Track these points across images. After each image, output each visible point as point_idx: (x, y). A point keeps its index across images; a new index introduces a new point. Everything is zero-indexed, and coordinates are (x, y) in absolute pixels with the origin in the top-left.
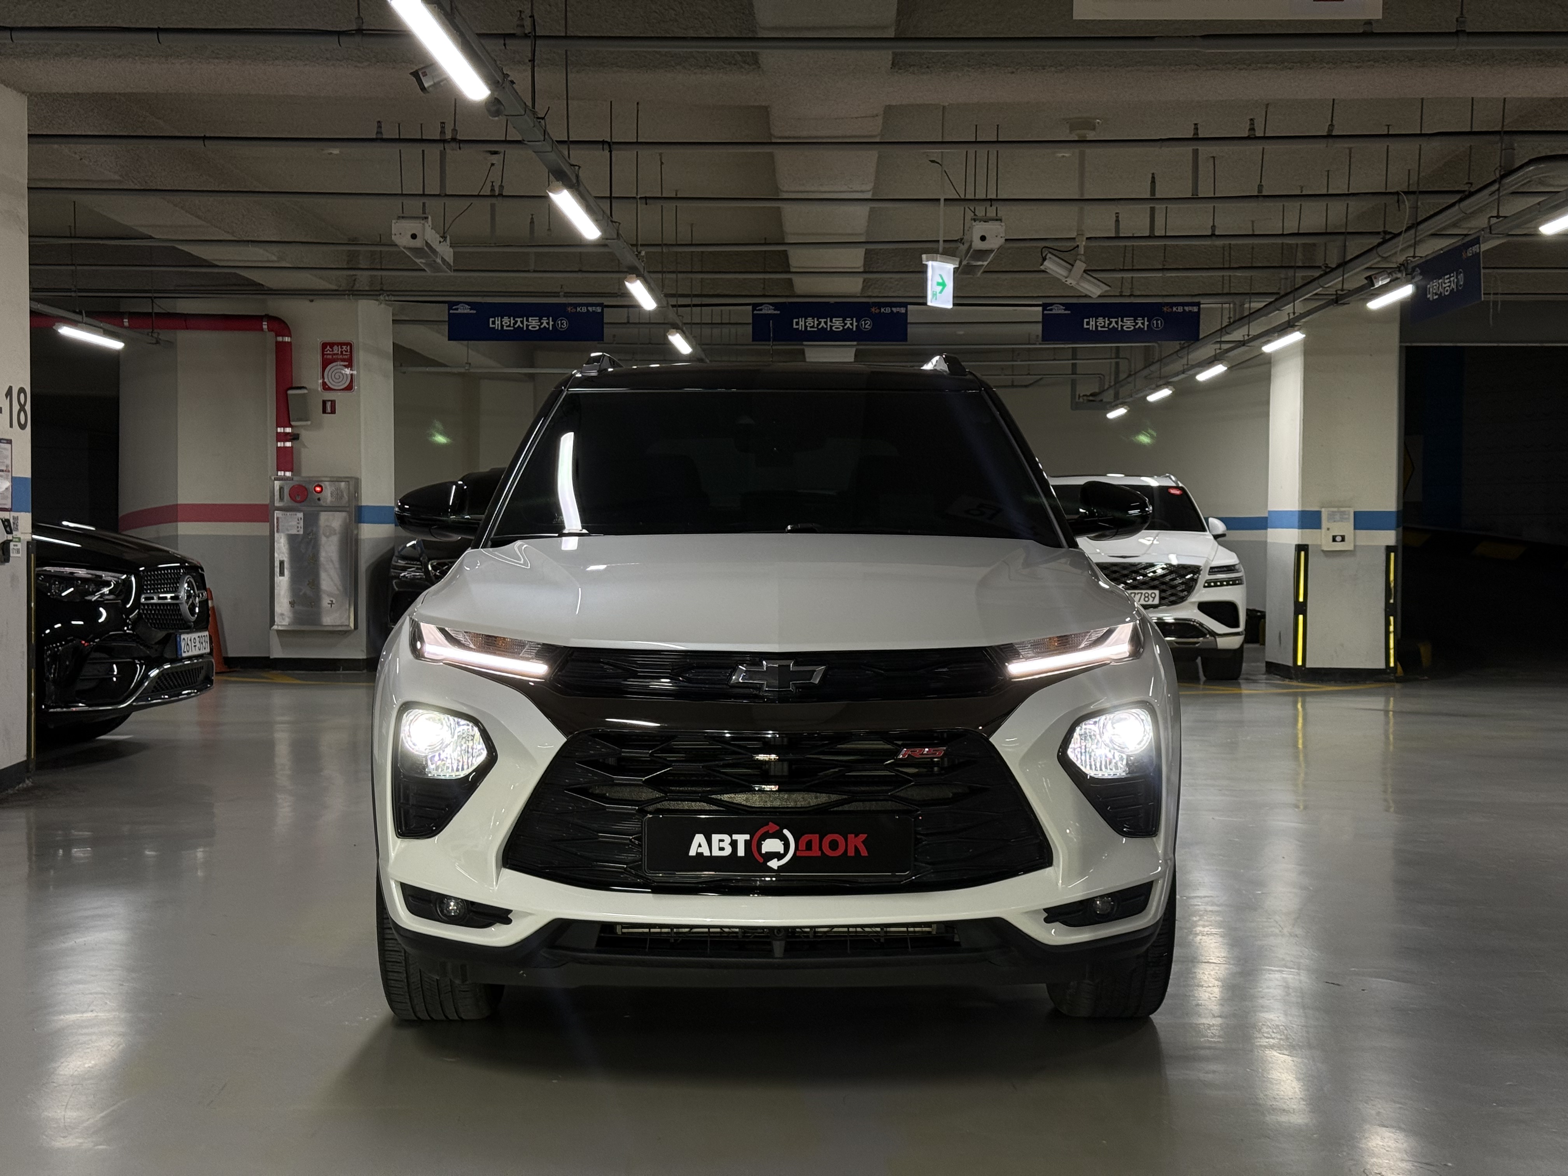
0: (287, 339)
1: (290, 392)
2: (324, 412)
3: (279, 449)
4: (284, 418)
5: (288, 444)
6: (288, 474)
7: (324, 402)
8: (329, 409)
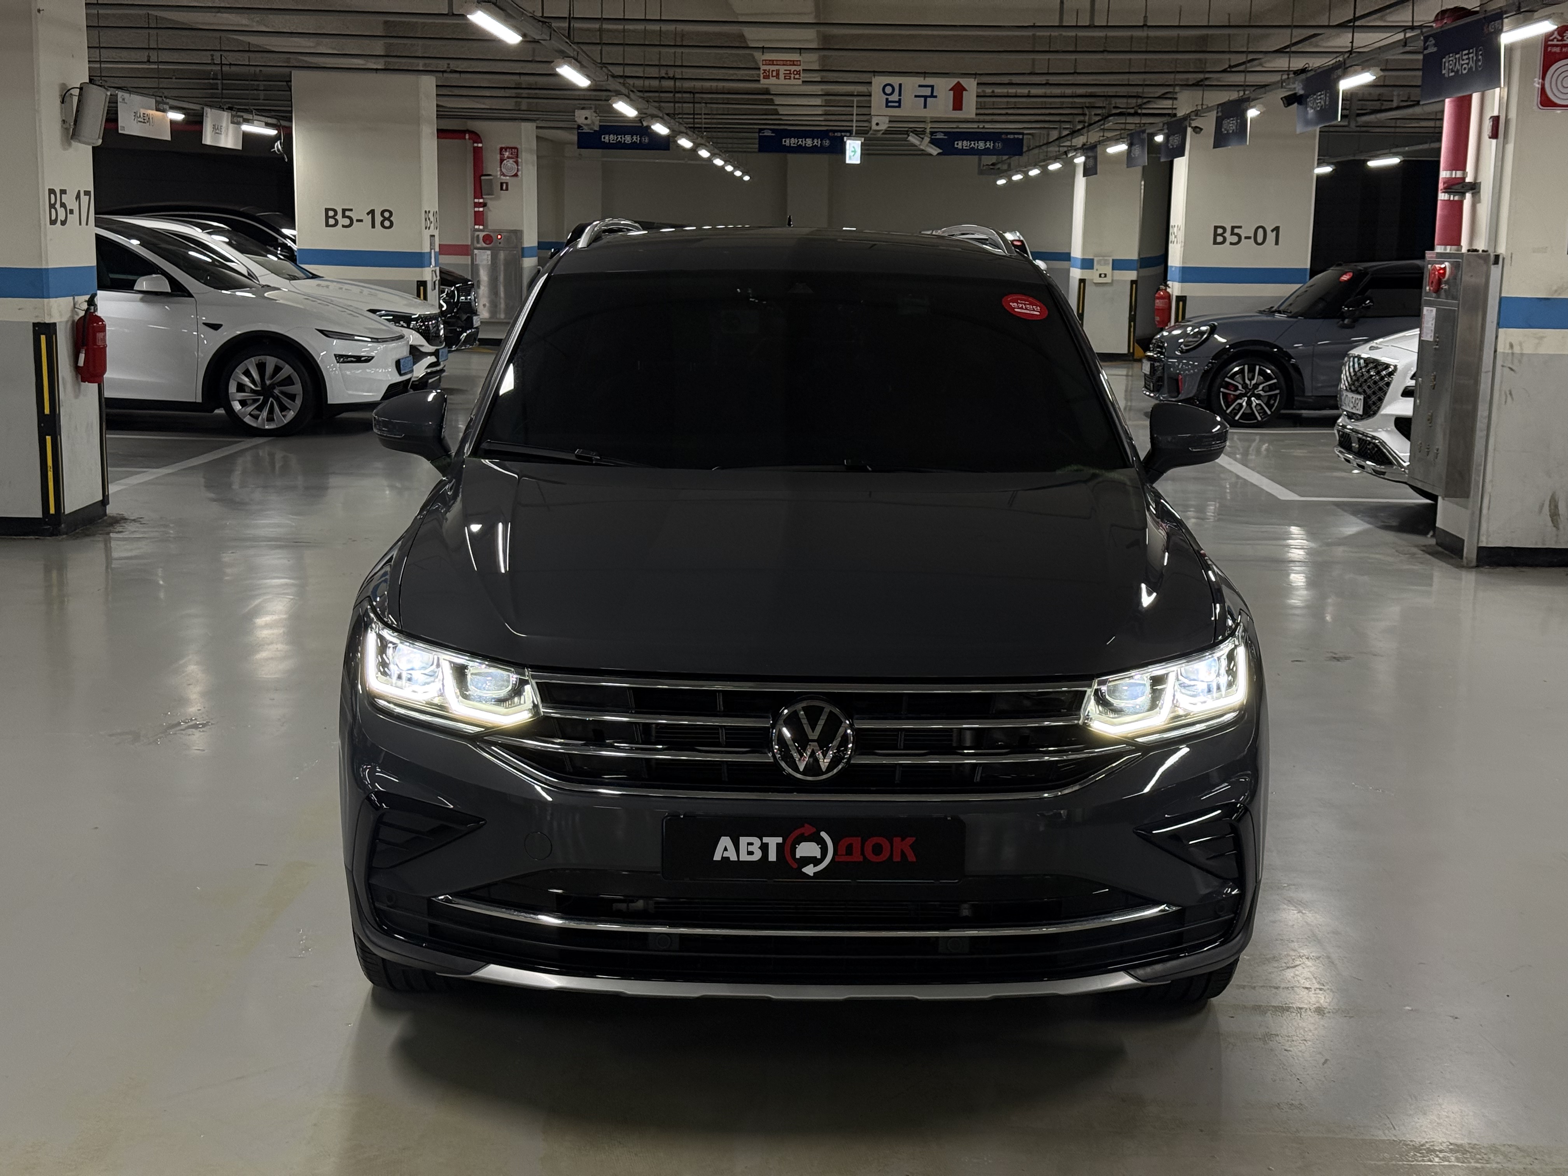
0: (480, 145)
1: (483, 178)
2: (502, 189)
3: (475, 212)
4: (478, 193)
5: (481, 209)
6: (481, 227)
7: (502, 184)
8: (504, 187)
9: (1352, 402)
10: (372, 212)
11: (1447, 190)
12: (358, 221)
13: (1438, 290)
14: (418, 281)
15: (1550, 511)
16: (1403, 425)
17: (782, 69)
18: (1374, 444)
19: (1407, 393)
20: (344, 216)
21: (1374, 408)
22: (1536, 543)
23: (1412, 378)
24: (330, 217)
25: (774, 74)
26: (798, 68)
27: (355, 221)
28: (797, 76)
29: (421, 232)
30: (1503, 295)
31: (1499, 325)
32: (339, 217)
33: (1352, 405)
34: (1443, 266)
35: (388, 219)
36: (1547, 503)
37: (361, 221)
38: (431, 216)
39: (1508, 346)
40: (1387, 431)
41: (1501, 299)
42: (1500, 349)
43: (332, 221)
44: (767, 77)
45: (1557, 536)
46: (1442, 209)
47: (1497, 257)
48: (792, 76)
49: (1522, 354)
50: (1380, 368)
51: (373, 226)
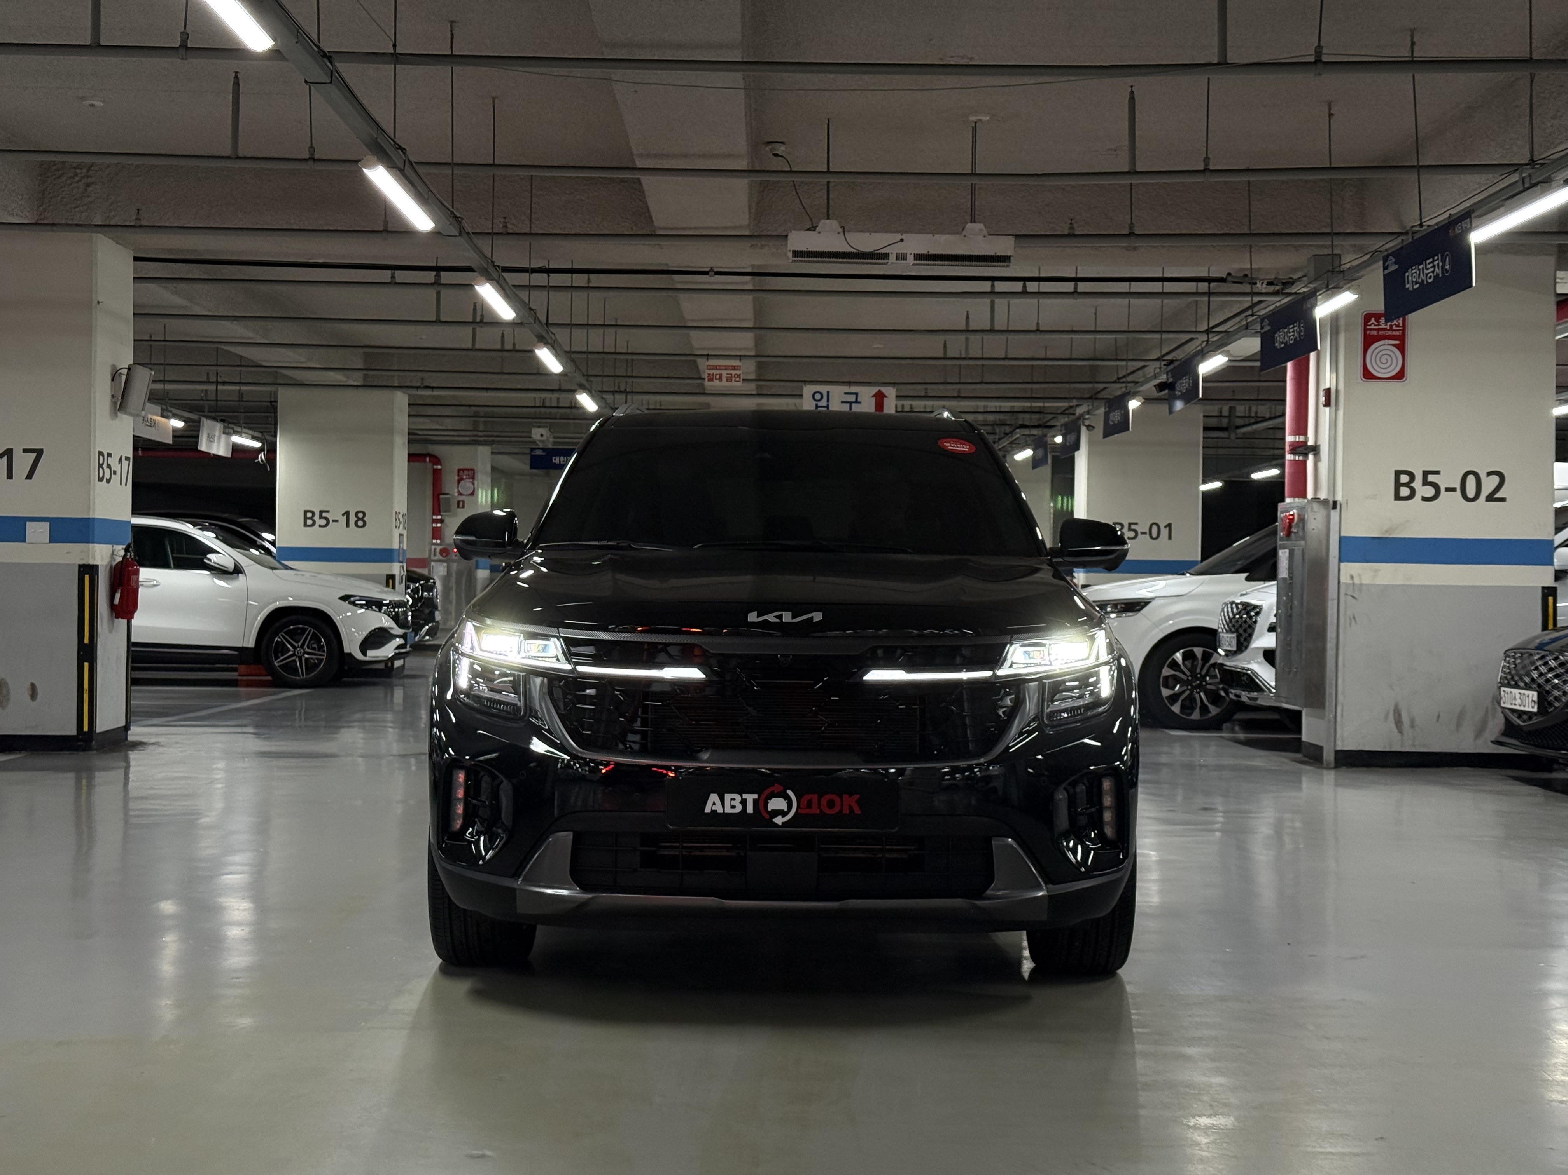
0: (439, 467)
1: (441, 496)
2: (459, 506)
3: (433, 527)
4: (436, 510)
5: (439, 525)
6: (438, 541)
7: (459, 502)
8: (461, 505)
9: (1228, 641)
10: (347, 513)
11: (1293, 451)
12: (334, 521)
13: (1289, 534)
14: (387, 575)
15: (1395, 719)
16: (1269, 656)
17: (724, 373)
18: (1248, 675)
19: (1272, 629)
20: (321, 517)
21: (1245, 644)
22: (1385, 747)
23: (1275, 616)
24: (308, 519)
25: (718, 377)
26: (738, 372)
27: (331, 521)
28: (738, 379)
29: (391, 530)
30: (1343, 534)
31: (1340, 560)
32: (317, 518)
33: (1227, 644)
34: (1291, 513)
35: (362, 519)
36: (1391, 712)
37: (337, 521)
38: (401, 516)
39: (1349, 577)
40: (1258, 663)
41: (1341, 539)
42: (1342, 580)
43: (309, 522)
44: (711, 380)
45: (1402, 740)
46: (1290, 467)
47: (1335, 503)
48: (733, 379)
49: (1361, 585)
50: (1248, 609)
51: (348, 525)
